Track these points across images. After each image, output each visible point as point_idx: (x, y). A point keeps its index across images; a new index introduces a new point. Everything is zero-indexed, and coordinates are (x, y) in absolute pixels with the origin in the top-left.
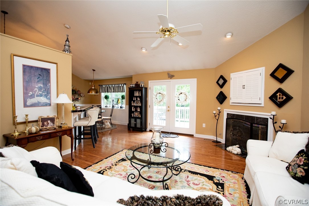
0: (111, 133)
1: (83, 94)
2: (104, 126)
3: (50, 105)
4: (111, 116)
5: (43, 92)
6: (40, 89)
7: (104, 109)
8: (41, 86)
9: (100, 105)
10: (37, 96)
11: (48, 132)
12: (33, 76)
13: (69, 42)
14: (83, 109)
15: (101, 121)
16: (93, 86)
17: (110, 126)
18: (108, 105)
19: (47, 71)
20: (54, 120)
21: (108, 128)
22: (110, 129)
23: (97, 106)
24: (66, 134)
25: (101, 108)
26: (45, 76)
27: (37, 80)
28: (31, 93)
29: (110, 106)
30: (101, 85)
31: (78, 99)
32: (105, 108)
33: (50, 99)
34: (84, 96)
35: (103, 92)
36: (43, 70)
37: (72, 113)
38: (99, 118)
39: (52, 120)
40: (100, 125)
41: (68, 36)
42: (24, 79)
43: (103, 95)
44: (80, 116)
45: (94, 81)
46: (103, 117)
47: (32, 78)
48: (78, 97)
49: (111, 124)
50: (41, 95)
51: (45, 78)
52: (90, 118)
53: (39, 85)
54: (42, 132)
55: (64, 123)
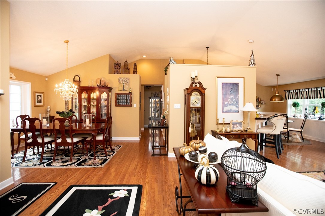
0: (301, 149)
1: (263, 102)
2: (291, 139)
3: (238, 112)
4: (302, 128)
5: (234, 102)
6: (232, 99)
7: (291, 119)
8: (232, 97)
9: (285, 114)
10: (230, 105)
11: (237, 133)
12: (227, 90)
13: (254, 56)
14: (267, 117)
15: (287, 132)
16: (277, 92)
17: (300, 140)
18: (298, 115)
19: (236, 85)
20: (242, 125)
21: (297, 142)
22: (299, 144)
23: (282, 115)
24: (251, 138)
25: (287, 117)
26: (235, 89)
27: (230, 93)
28: (226, 102)
29: (300, 116)
30: (288, 91)
31: (258, 107)
32: (294, 117)
33: (238, 107)
34: (265, 104)
35: (290, 99)
36: (234, 85)
37: (256, 120)
38: (284, 128)
39: (240, 124)
40: (285, 137)
41: (253, 51)
42: (222, 93)
43: (290, 102)
44: (262, 124)
45: (278, 86)
46: (289, 129)
47: (227, 92)
48: (258, 105)
49: (302, 138)
50: (232, 104)
51: (235, 91)
52: (274, 126)
53: (231, 96)
54: (232, 133)
55: (249, 128)
